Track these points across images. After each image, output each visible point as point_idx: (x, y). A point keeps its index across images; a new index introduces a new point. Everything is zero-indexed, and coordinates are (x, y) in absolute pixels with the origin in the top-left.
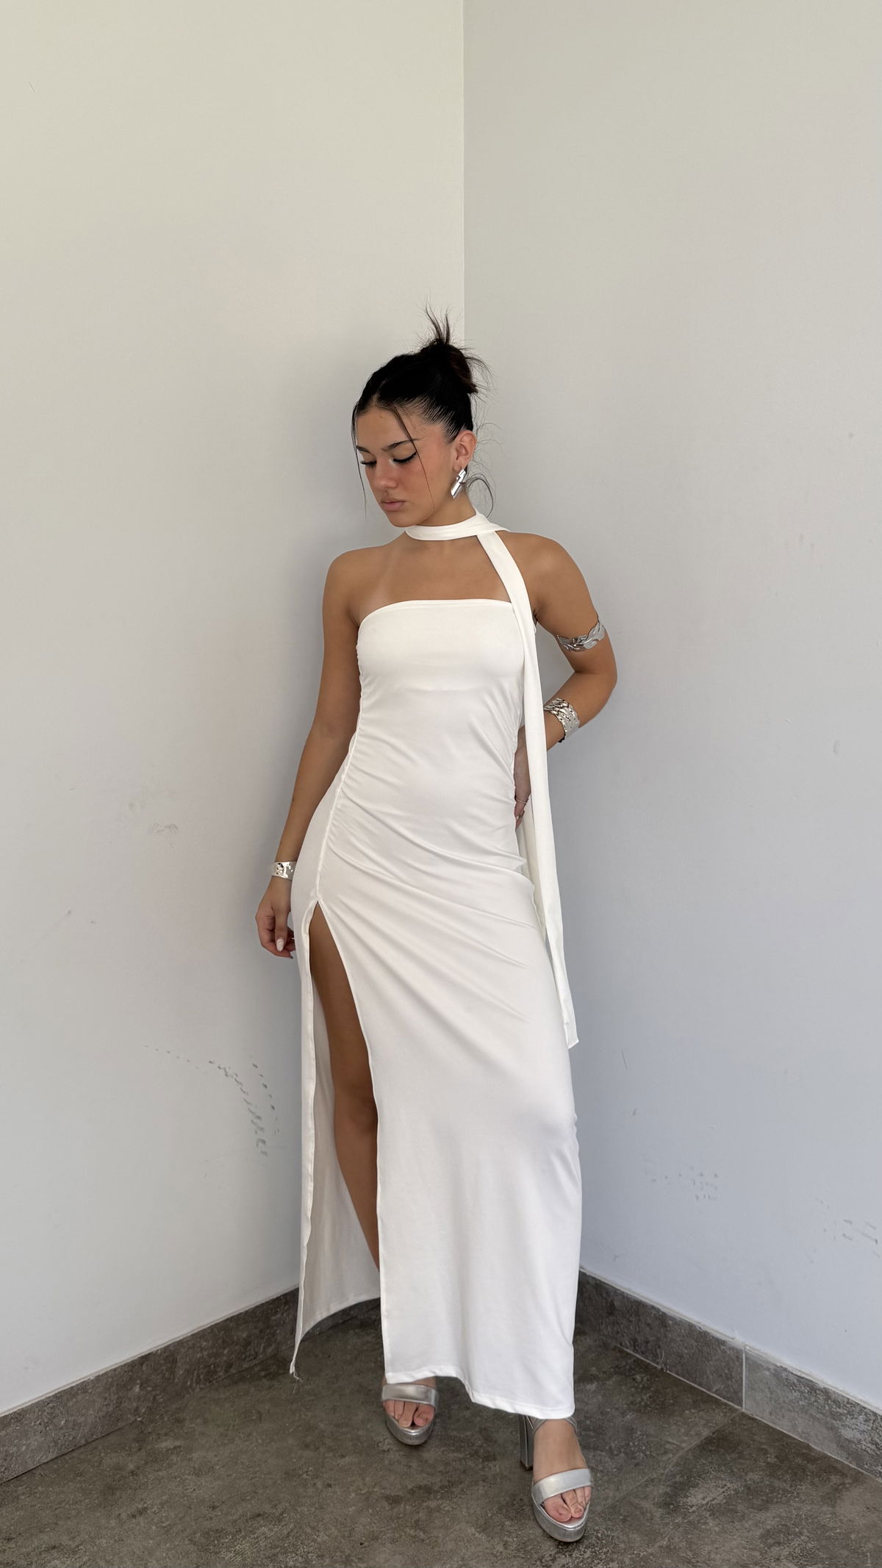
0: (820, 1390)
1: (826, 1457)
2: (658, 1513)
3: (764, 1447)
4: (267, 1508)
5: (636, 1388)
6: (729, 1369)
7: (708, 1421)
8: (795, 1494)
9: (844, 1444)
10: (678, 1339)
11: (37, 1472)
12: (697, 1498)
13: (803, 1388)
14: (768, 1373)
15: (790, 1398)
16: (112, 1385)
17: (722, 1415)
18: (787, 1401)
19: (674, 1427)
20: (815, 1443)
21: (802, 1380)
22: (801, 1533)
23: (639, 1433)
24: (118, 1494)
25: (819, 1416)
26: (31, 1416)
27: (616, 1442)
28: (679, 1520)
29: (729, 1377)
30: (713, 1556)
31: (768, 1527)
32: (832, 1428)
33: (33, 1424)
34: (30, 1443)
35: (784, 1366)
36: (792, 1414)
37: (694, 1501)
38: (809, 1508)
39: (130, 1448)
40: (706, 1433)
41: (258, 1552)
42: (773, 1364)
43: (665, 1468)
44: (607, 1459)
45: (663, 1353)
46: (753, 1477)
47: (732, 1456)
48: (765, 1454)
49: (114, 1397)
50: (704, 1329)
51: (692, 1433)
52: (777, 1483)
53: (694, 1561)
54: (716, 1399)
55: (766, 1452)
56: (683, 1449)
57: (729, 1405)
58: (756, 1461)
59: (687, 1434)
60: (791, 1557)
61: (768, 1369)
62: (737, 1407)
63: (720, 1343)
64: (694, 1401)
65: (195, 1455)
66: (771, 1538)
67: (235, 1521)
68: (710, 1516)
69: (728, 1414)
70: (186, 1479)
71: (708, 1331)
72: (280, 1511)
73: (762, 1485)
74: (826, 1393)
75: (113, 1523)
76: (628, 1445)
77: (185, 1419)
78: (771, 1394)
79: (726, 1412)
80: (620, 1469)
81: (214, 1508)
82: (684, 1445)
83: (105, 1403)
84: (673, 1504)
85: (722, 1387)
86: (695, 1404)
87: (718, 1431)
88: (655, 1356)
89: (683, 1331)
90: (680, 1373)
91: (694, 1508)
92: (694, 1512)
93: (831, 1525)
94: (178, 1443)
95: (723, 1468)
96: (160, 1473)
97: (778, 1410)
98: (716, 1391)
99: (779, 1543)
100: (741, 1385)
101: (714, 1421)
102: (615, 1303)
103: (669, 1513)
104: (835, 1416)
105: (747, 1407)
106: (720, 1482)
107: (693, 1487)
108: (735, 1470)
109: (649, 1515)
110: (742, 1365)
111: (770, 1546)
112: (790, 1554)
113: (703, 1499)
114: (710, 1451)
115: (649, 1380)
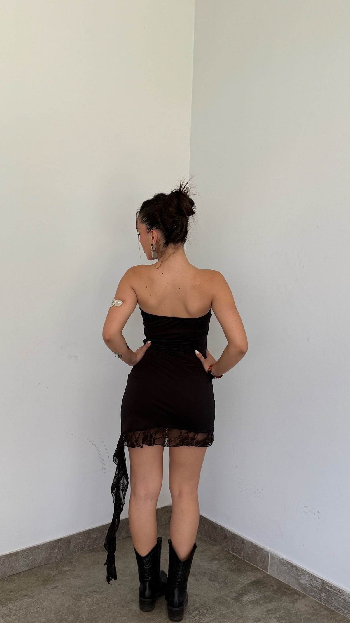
0: (294, 566)
1: (295, 589)
2: (232, 601)
3: (274, 585)
4: (98, 590)
5: (231, 564)
6: (264, 559)
7: (255, 576)
8: (281, 599)
9: (301, 585)
10: (248, 548)
11: (22, 573)
12: (246, 598)
13: (288, 566)
14: (277, 560)
15: (284, 569)
16: (48, 548)
17: (260, 574)
18: (283, 570)
19: (242, 577)
20: (291, 585)
21: (288, 563)
22: (280, 611)
23: (230, 577)
24: (48, 582)
25: (293, 575)
26: (20, 555)
27: (221, 580)
28: (239, 604)
29: (264, 562)
30: (248, 615)
31: (269, 608)
32: (297, 579)
33: (21, 557)
34: (19, 564)
35: (283, 558)
36: (284, 574)
37: (245, 599)
38: (285, 604)
39: (53, 569)
40: (253, 579)
41: (93, 602)
42: (279, 557)
43: (237, 588)
44: (217, 584)
45: (243, 553)
46: (267, 593)
47: (261, 587)
48: (273, 587)
49: (49, 552)
50: (256, 544)
51: (249, 579)
52: (275, 596)
53: (241, 616)
54: (259, 569)
55: (273, 586)
56: (244, 583)
57: (263, 571)
58: (269, 589)
59: (246, 579)
60: (275, 618)
61: (277, 559)
62: (266, 572)
63: (262, 549)
64: (251, 570)
65: (75, 573)
66: (269, 611)
67: (87, 592)
68: (250, 603)
69: (263, 574)
70: (71, 579)
71: (258, 545)
72: (102, 591)
73: (270, 596)
74: (296, 567)
75: (46, 590)
76: (225, 581)
77: (72, 562)
78: (278, 567)
79: (262, 574)
80: (220, 588)
81: (80, 588)
82: (245, 582)
83: (46, 553)
84: (237, 599)
85: (262, 565)
86: (252, 570)
87: (258, 579)
88: (240, 555)
89: (249, 545)
90: (248, 560)
91: (244, 601)
92: (244, 602)
93: (292, 609)
94: (69, 569)
95: (257, 590)
96: (63, 577)
97: (280, 573)
98: (260, 566)
99: (272, 613)
100: (268, 564)
101: (257, 576)
102: (227, 535)
103: (235, 602)
104: (298, 575)
105: (269, 573)
106: (255, 594)
107: (245, 595)
108: (261, 591)
109: (228, 602)
110: (268, 557)
111: (268, 614)
112: (275, 617)
113: (248, 598)
114: (254, 585)
115: (236, 562)
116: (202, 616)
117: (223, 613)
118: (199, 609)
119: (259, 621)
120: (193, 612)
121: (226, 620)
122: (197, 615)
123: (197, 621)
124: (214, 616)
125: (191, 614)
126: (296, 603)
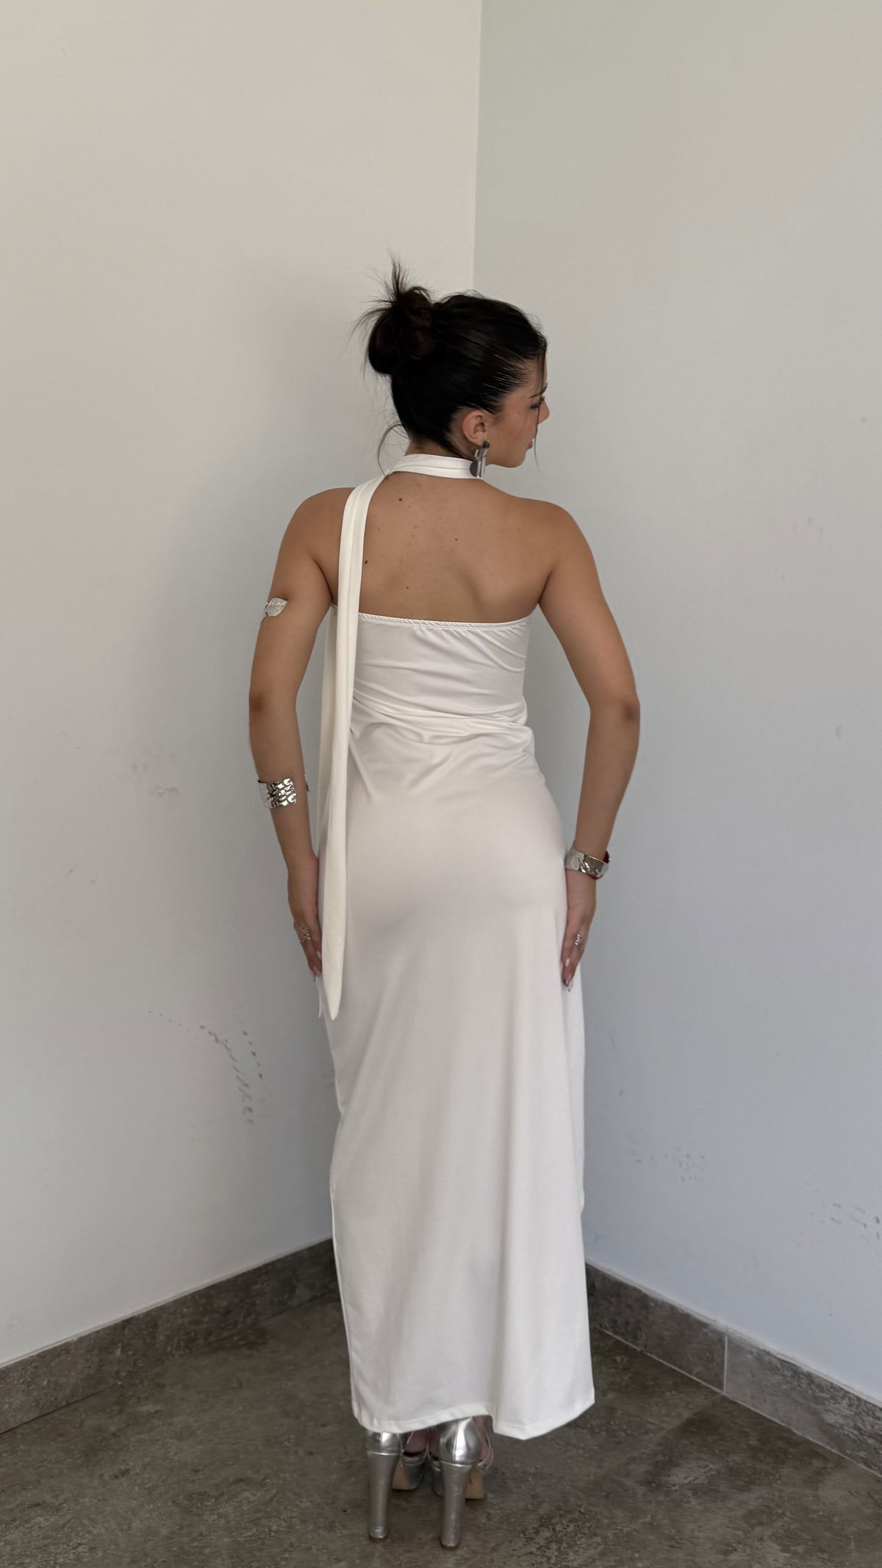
0: (803, 1374)
1: (807, 1441)
2: (641, 1490)
3: (747, 1430)
4: (249, 1473)
6: (710, 1352)
7: (689, 1403)
8: (777, 1476)
9: (826, 1429)
10: (660, 1321)
11: (19, 1431)
12: (679, 1477)
13: (786, 1372)
14: (749, 1356)
15: (773, 1381)
16: (93, 1348)
17: (702, 1397)
18: (770, 1385)
19: (655, 1408)
20: (796, 1428)
21: (786, 1364)
22: (784, 1514)
24: (100, 1454)
25: (801, 1400)
27: (597, 1420)
28: (661, 1498)
29: (711, 1360)
30: (696, 1534)
31: (751, 1508)
32: (814, 1413)
33: (16, 1383)
34: (13, 1402)
35: (767, 1350)
36: (775, 1397)
37: (677, 1480)
38: (792, 1490)
39: (111, 1410)
40: (687, 1414)
41: (242, 1515)
42: (758, 1349)
43: (647, 1447)
45: (644, 1336)
46: (735, 1458)
47: (714, 1437)
48: (746, 1437)
49: (96, 1360)
50: (686, 1311)
51: (673, 1414)
52: (759, 1466)
53: (677, 1538)
54: (698, 1382)
55: (747, 1435)
56: (663, 1429)
57: (709, 1388)
58: (737, 1443)
59: (668, 1415)
60: (775, 1538)
61: (751, 1353)
62: (718, 1390)
63: (702, 1325)
64: (674, 1384)
65: (176, 1420)
66: (754, 1518)
67: (218, 1485)
68: (693, 1494)
69: (709, 1397)
70: (168, 1442)
71: (690, 1313)
72: (262, 1477)
73: (745, 1466)
74: (810, 1377)
75: (96, 1483)
76: (609, 1423)
77: (164, 1385)
78: (754, 1376)
79: (707, 1395)
81: (197, 1471)
83: (87, 1365)
84: (655, 1483)
85: (703, 1370)
86: (676, 1387)
87: (699, 1413)
88: (635, 1338)
89: (665, 1313)
90: (661, 1355)
91: (677, 1487)
92: (676, 1491)
93: (814, 1507)
94: (159, 1408)
95: (704, 1449)
96: (143, 1437)
97: (759, 1394)
98: (697, 1374)
99: (761, 1524)
100: (723, 1368)
101: (695, 1404)
103: (651, 1491)
104: (816, 1400)
105: (727, 1391)
106: (702, 1462)
107: (675, 1466)
108: (717, 1451)
109: (631, 1492)
110: (724, 1347)
111: (753, 1526)
112: (773, 1535)
113: (685, 1478)
114: (692, 1432)
115: (628, 1362)
116: (565, 1545)
117: (625, 1530)
118: (553, 1521)
119: (732, 1553)
120: (537, 1532)
121: (637, 1555)
122: (550, 1542)
123: (553, 1561)
124: (599, 1544)
125: (531, 1539)
126: (821, 1485)
